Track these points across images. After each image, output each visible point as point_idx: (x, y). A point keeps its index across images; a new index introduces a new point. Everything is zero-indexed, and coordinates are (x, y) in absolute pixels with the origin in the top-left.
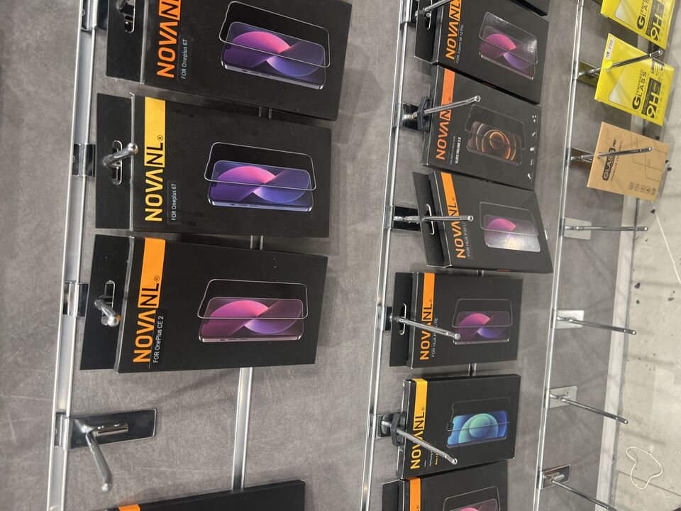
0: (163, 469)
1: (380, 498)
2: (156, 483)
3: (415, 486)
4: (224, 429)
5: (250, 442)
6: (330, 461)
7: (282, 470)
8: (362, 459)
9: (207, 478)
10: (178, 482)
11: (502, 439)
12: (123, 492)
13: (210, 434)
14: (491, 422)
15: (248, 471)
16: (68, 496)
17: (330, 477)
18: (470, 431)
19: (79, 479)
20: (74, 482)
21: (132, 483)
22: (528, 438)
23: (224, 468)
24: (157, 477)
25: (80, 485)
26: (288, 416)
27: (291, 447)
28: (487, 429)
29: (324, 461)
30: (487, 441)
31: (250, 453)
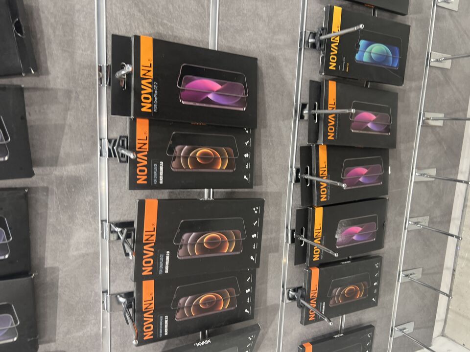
0: (165, 21)
1: (308, 93)
2: (161, 30)
3: (332, 86)
4: (203, 6)
5: (220, 22)
6: (274, 54)
7: (242, 49)
8: (295, 60)
9: (193, 38)
10: (175, 34)
11: (395, 69)
12: (142, 30)
13: (194, 7)
14: (387, 53)
15: (220, 42)
16: (108, 19)
17: (274, 65)
18: (372, 54)
19: (113, 10)
20: (110, 11)
21: (146, 24)
22: (414, 84)
23: (204, 35)
24: (162, 26)
25: (114, 15)
26: (245, 12)
27: (247, 34)
28: (383, 57)
29: (270, 53)
30: (383, 67)
31: (220, 29)
